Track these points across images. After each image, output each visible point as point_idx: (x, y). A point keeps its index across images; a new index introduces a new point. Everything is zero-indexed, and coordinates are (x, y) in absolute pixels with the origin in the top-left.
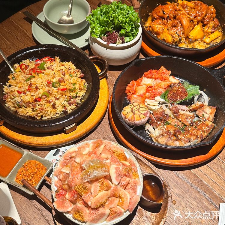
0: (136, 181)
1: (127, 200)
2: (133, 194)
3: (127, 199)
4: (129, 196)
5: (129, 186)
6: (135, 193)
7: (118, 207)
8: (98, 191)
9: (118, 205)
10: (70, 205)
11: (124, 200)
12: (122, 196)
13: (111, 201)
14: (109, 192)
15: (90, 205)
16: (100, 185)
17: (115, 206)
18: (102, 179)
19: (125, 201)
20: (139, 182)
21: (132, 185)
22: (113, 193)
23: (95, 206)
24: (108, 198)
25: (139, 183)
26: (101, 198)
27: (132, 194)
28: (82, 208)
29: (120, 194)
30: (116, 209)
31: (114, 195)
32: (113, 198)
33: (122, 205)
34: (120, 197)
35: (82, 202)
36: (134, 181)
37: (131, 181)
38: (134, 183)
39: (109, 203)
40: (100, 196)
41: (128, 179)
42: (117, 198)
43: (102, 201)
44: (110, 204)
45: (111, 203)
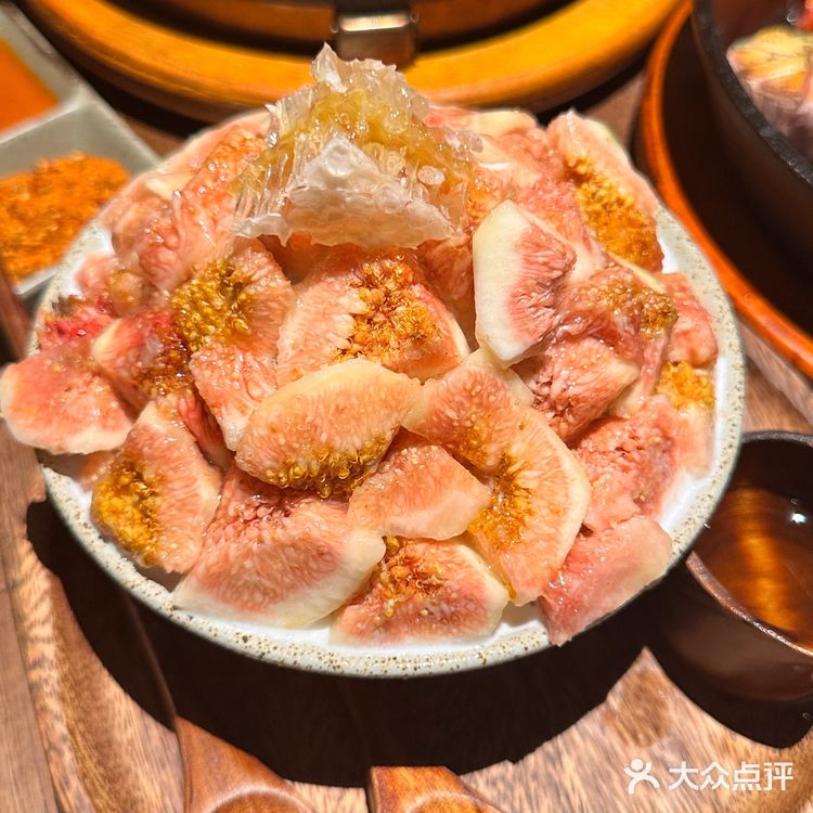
0: (685, 423)
1: (557, 525)
2: (626, 504)
3: (558, 512)
4: (578, 504)
5: (612, 436)
6: (647, 502)
7: (464, 551)
8: (327, 350)
9: (466, 538)
10: (105, 417)
11: (530, 512)
12: (527, 479)
13: (416, 476)
14: (423, 398)
15: (231, 441)
16: (360, 307)
17: (442, 535)
18: (388, 263)
19: (539, 523)
20: (700, 439)
21: (641, 432)
22: (451, 414)
23: (268, 463)
24: (403, 438)
25: (702, 453)
26: (339, 410)
27: (611, 500)
28: (171, 447)
29: (514, 451)
30: (444, 557)
31: (458, 443)
32: (439, 456)
33: (500, 546)
34: (500, 477)
35: (183, 407)
36: (662, 416)
37: (636, 399)
38: (657, 425)
39: (396, 488)
40: (335, 386)
41: (617, 370)
42: (481, 475)
43: (337, 442)
44: (401, 500)
45: (415, 492)
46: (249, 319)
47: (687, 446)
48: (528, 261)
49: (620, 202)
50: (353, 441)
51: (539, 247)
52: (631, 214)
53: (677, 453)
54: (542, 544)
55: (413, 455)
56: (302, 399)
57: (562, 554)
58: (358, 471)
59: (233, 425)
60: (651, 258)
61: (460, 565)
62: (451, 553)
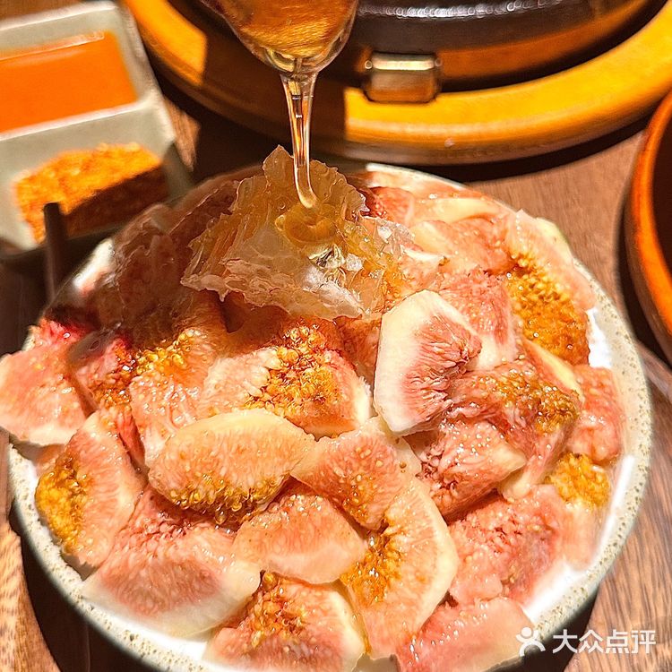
7: (335, 599)
8: (241, 396)
9: (338, 586)
10: (65, 414)
11: (396, 575)
12: (402, 542)
13: (298, 521)
15: (149, 458)
17: (314, 579)
23: (173, 485)
24: (291, 486)
26: (240, 451)
28: (103, 455)
29: (391, 515)
30: (313, 602)
31: (341, 497)
32: (322, 507)
33: (365, 602)
35: (120, 420)
36: (545, 504)
37: (523, 485)
38: (539, 514)
41: (503, 457)
46: (186, 355)
47: (569, 537)
48: (425, 349)
49: (557, 297)
50: (247, 480)
51: (436, 339)
52: (564, 310)
53: (558, 544)
54: (403, 608)
55: (299, 501)
56: (211, 436)
57: (420, 620)
58: (249, 507)
59: (153, 445)
60: (576, 352)
61: (325, 613)
62: (321, 599)
